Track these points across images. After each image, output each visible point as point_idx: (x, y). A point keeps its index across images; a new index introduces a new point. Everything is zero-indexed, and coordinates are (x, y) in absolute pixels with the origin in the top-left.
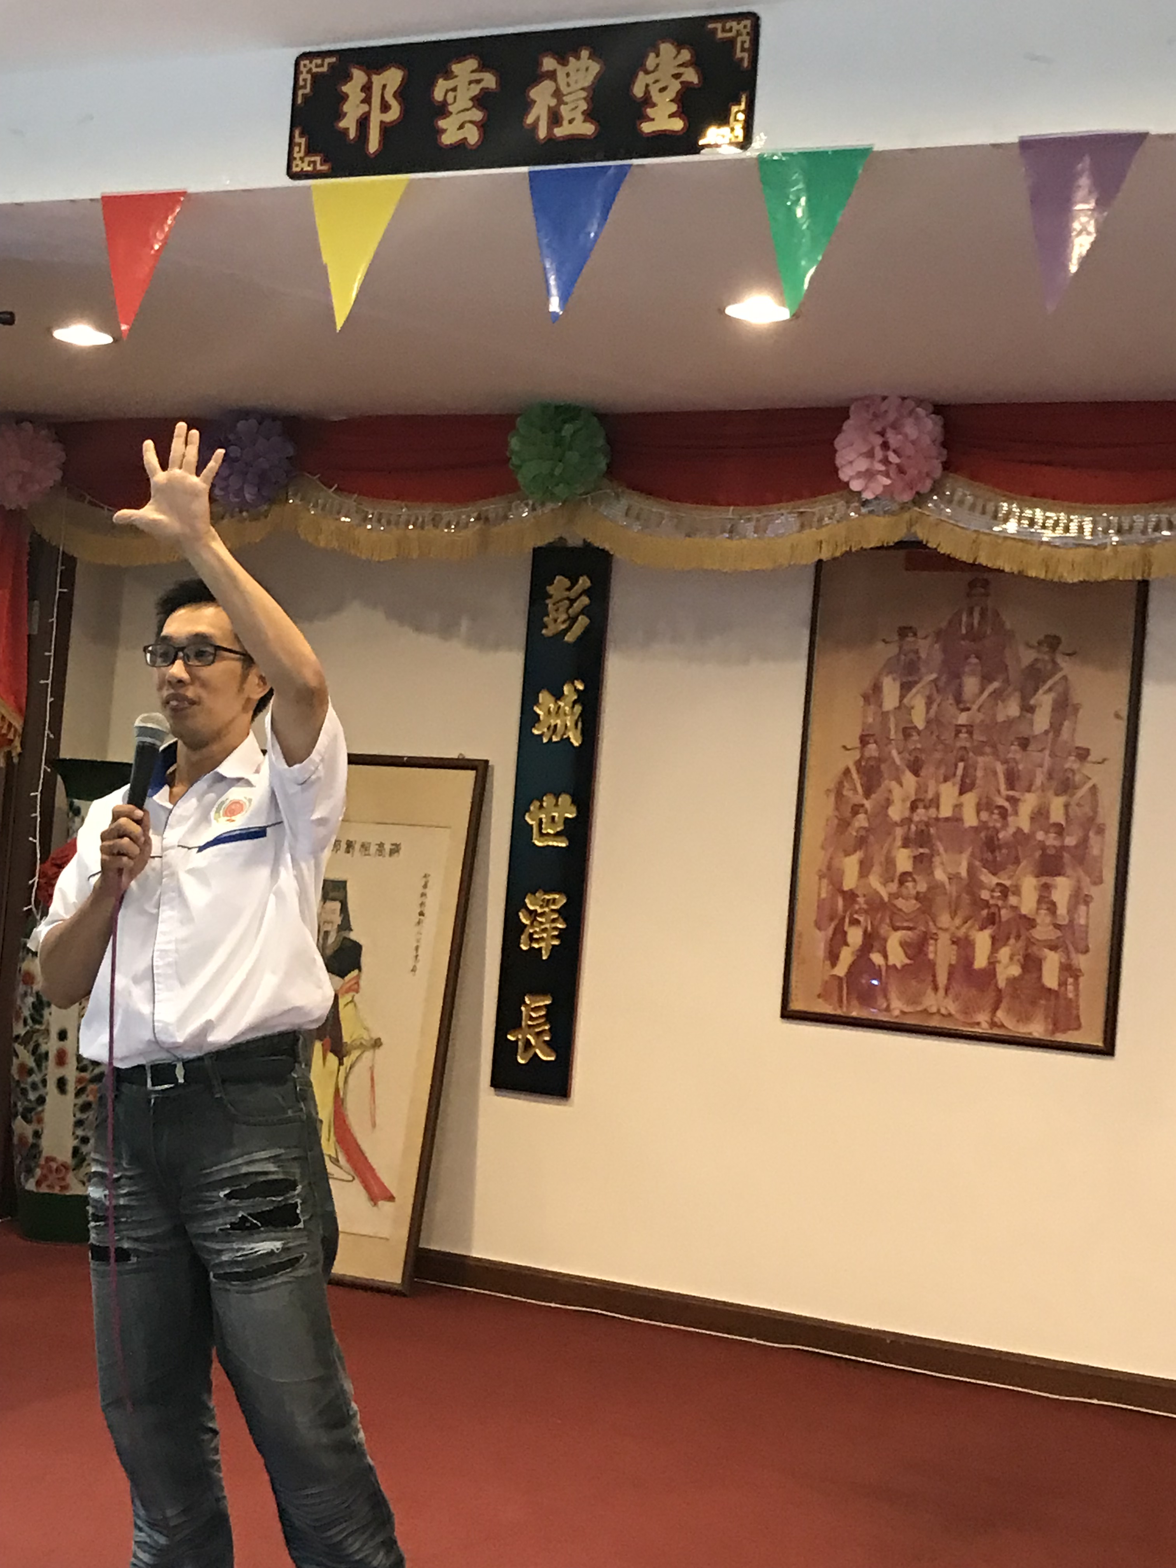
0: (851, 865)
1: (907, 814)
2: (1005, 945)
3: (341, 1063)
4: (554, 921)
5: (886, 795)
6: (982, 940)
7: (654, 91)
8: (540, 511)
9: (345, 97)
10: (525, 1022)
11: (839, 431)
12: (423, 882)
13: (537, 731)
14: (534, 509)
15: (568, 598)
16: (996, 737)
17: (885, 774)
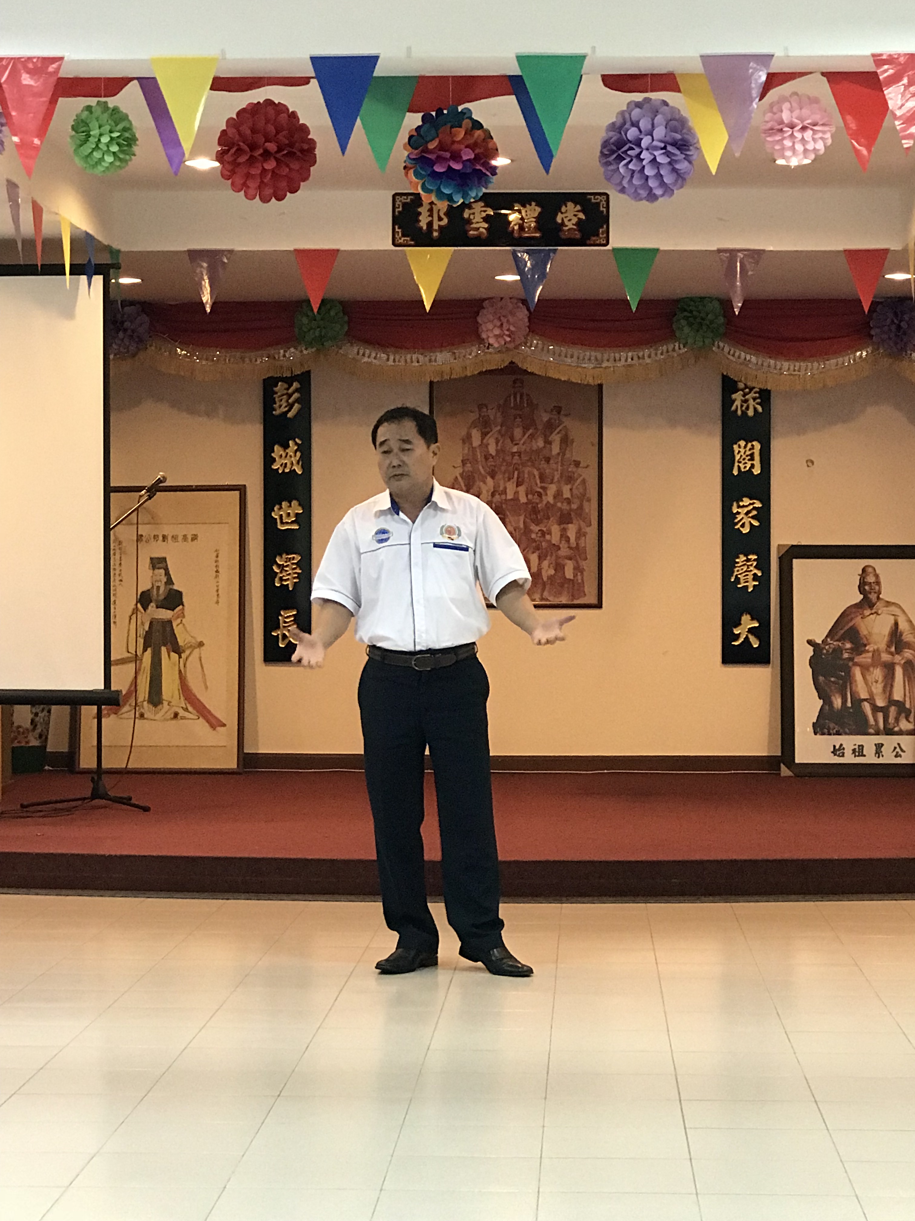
1: (490, 498)
2: (545, 559)
3: (180, 657)
4: (294, 569)
5: (478, 490)
6: (533, 558)
7: (566, 220)
8: (305, 352)
9: (420, 214)
10: (282, 624)
11: (477, 313)
12: (215, 554)
13: (275, 467)
14: (301, 351)
15: (287, 394)
16: (533, 457)
17: (476, 478)
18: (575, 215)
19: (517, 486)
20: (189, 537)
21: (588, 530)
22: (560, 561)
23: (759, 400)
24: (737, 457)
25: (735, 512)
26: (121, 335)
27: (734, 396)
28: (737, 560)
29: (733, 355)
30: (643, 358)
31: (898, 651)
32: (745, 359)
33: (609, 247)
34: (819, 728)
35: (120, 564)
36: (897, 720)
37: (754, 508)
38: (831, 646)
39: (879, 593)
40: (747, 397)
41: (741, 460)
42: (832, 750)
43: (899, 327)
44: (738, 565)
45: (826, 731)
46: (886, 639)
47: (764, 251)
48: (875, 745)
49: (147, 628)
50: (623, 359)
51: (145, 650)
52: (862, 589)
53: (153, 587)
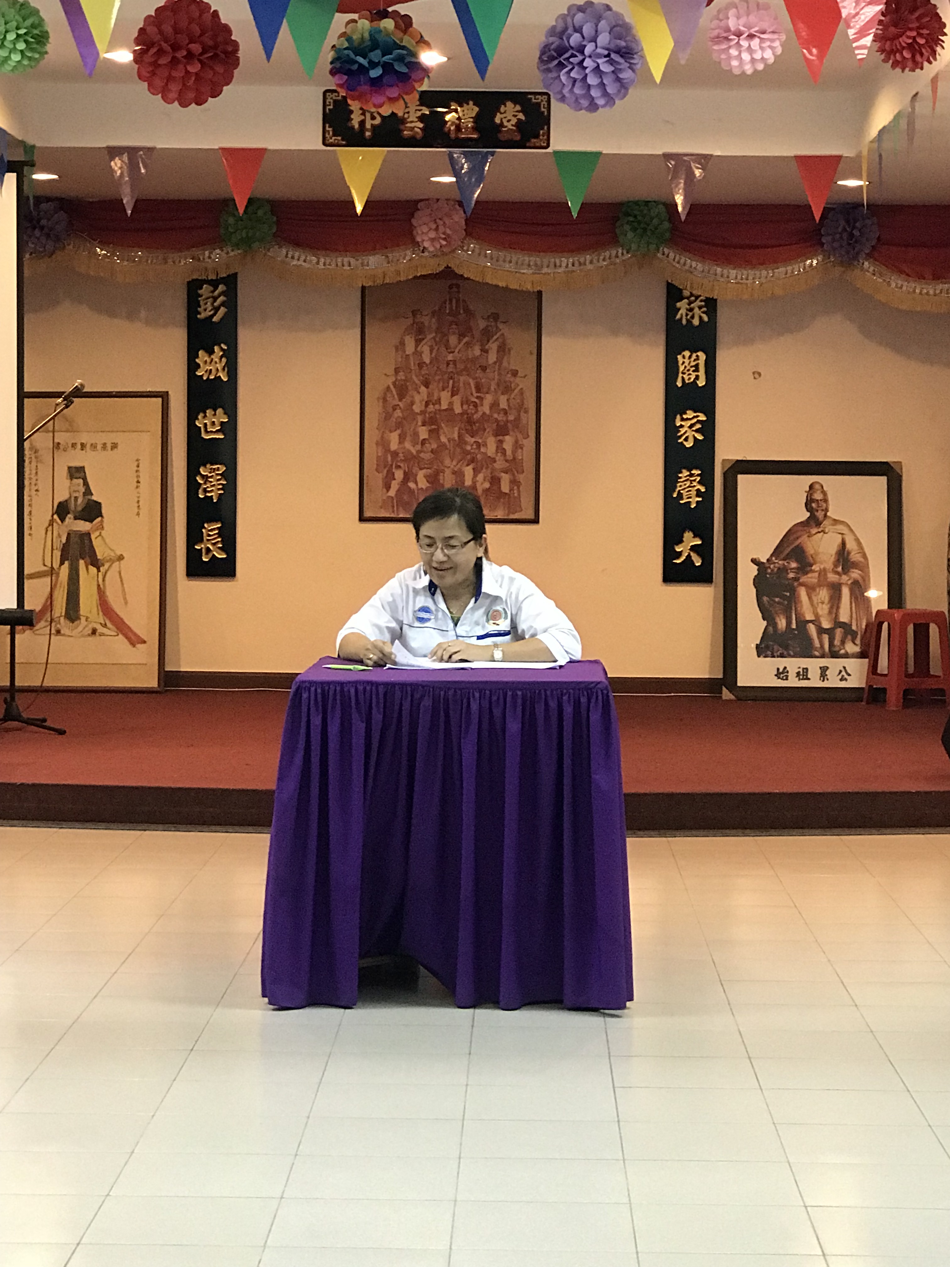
0: (394, 438)
1: (423, 408)
2: (480, 472)
3: (99, 571)
4: (218, 480)
5: (411, 399)
6: (468, 471)
7: (505, 121)
8: (232, 254)
9: (352, 112)
10: (205, 538)
11: (412, 215)
12: (136, 463)
13: (199, 373)
14: (227, 253)
15: (213, 297)
16: (469, 366)
17: (410, 388)
18: (515, 116)
19: (452, 396)
20: (109, 446)
21: (525, 442)
22: (497, 474)
23: (705, 309)
24: (681, 368)
25: (678, 425)
26: (37, 233)
27: (678, 305)
28: (680, 475)
29: (678, 263)
30: (585, 264)
31: (845, 571)
32: (691, 266)
33: (549, 150)
34: (762, 650)
35: (36, 473)
36: (843, 642)
37: (698, 421)
38: (777, 565)
39: (827, 510)
40: (692, 305)
41: (685, 371)
42: (776, 673)
43: (851, 235)
44: (681, 480)
45: (769, 653)
46: (833, 559)
47: (711, 155)
48: (821, 668)
49: (64, 540)
50: (564, 265)
51: (62, 563)
52: (809, 506)
53: (70, 497)
